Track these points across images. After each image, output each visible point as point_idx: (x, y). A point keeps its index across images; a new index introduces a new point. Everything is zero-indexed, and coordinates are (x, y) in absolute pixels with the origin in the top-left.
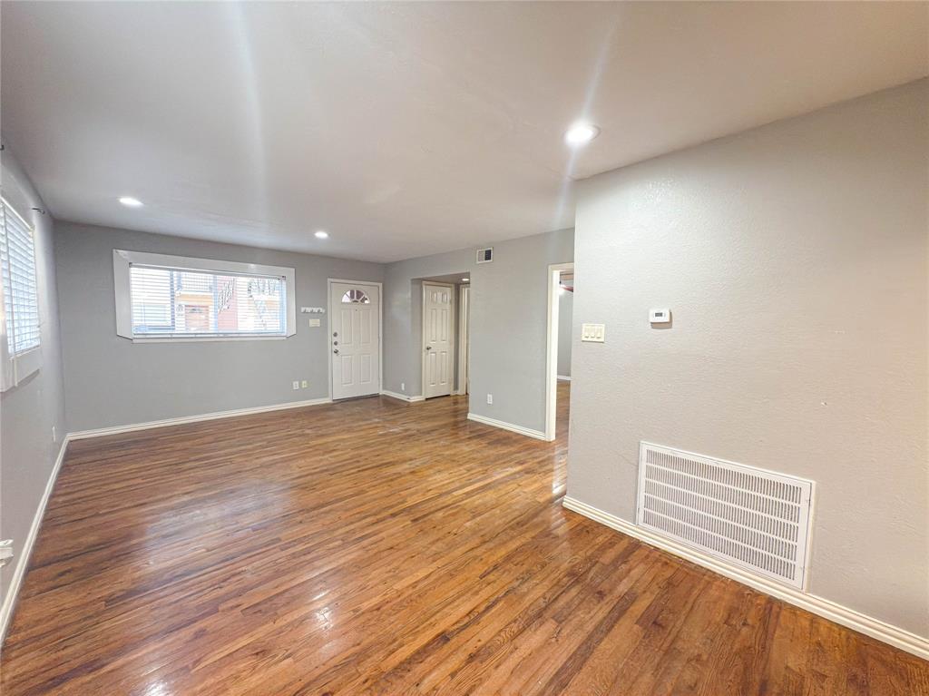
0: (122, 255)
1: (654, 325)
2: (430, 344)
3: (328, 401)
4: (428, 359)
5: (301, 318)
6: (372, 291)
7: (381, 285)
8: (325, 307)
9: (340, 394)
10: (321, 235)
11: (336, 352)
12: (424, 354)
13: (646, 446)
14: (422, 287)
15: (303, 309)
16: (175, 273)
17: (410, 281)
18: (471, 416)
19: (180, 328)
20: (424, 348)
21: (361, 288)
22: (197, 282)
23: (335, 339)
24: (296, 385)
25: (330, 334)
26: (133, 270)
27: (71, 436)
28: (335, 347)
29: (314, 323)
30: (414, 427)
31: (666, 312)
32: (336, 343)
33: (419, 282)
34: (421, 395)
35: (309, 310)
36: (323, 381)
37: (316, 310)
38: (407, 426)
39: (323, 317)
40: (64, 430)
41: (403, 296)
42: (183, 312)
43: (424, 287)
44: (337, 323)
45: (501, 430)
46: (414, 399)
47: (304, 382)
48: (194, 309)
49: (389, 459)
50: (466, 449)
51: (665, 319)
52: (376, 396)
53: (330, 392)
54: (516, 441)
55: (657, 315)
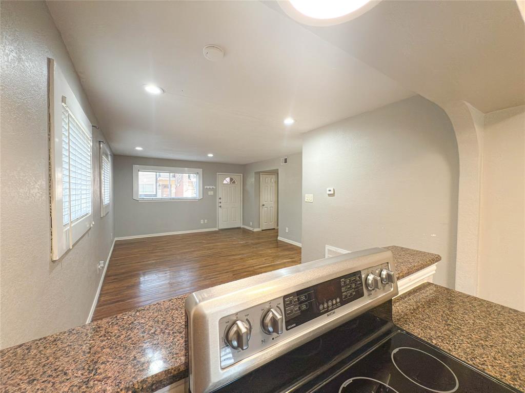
0: (136, 167)
1: (330, 195)
2: (264, 203)
3: (217, 230)
4: (263, 211)
5: (205, 191)
6: (238, 178)
7: (242, 175)
8: (215, 186)
9: (222, 226)
10: (210, 155)
11: (220, 207)
12: (261, 208)
13: (328, 247)
14: (260, 176)
15: (206, 187)
16: (158, 173)
17: (254, 173)
18: (279, 238)
19: (159, 196)
20: (261, 205)
21: (232, 177)
22: (165, 176)
23: (220, 201)
24: (202, 222)
25: (218, 199)
26: (140, 173)
27: (116, 239)
28: (220, 205)
29: (210, 193)
30: (250, 242)
31: (332, 189)
32: (220, 203)
33: (258, 173)
34: (259, 228)
35: (208, 187)
36: (214, 220)
37: (211, 187)
38: (247, 241)
39: (215, 191)
40: (114, 237)
41: (251, 180)
42: (161, 188)
43: (261, 175)
44: (221, 193)
45: (291, 245)
46: (256, 230)
47: (206, 221)
48: (165, 186)
49: (233, 253)
50: (270, 252)
51: (332, 192)
52: (239, 228)
53: (217, 225)
54: (295, 250)
55: (330, 191)
